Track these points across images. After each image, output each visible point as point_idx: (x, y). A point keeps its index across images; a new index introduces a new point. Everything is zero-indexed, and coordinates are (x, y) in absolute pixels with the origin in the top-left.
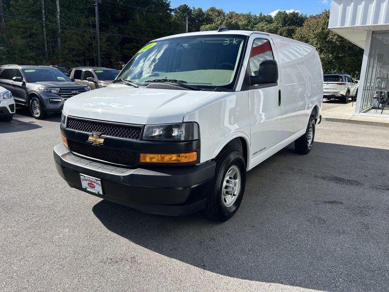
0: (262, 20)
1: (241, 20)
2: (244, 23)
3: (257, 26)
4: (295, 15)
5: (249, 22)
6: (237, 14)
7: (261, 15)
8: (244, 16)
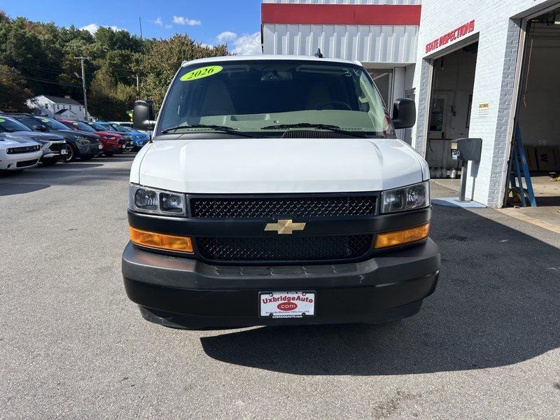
0: (76, 37)
1: (40, 33)
2: (46, 37)
3: (67, 44)
4: (125, 35)
5: (55, 36)
6: (31, 23)
7: (73, 27)
8: (43, 26)
